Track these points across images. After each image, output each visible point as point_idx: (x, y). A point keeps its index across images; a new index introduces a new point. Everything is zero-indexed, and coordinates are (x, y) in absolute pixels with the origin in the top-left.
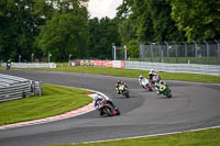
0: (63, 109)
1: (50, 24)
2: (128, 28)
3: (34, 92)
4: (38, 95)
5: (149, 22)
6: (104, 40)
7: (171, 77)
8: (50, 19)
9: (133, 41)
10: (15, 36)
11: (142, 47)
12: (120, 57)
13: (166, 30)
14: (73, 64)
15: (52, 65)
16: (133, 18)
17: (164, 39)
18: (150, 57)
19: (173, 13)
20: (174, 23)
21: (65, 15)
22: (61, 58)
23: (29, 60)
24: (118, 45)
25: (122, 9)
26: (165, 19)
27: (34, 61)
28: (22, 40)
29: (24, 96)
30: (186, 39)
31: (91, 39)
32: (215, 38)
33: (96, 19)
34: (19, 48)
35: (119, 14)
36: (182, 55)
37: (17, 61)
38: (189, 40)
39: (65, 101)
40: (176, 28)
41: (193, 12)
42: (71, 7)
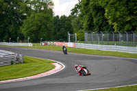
0: (36, 72)
1: (29, 19)
2: (78, 22)
3: (18, 61)
4: (21, 63)
5: (91, 19)
6: (63, 30)
7: (104, 53)
8: (29, 16)
9: (80, 30)
10: (7, 26)
11: (86, 34)
12: (72, 40)
13: (102, 24)
14: (43, 44)
15: (30, 45)
16: (81, 16)
17: (100, 30)
18: (91, 41)
19: (106, 14)
20: (106, 20)
21: (39, 14)
22: (36, 40)
23: (16, 41)
24: (71, 33)
25: (75, 11)
26: (101, 17)
27: (19, 42)
28: (11, 28)
29: (12, 63)
30: (114, 30)
31: (55, 29)
32: (132, 30)
33: (58, 16)
34: (10, 33)
35: (73, 14)
36: (111, 40)
37: (8, 42)
38: (116, 31)
39: (37, 67)
40: (108, 23)
41: (118, 14)
42: (43, 9)
